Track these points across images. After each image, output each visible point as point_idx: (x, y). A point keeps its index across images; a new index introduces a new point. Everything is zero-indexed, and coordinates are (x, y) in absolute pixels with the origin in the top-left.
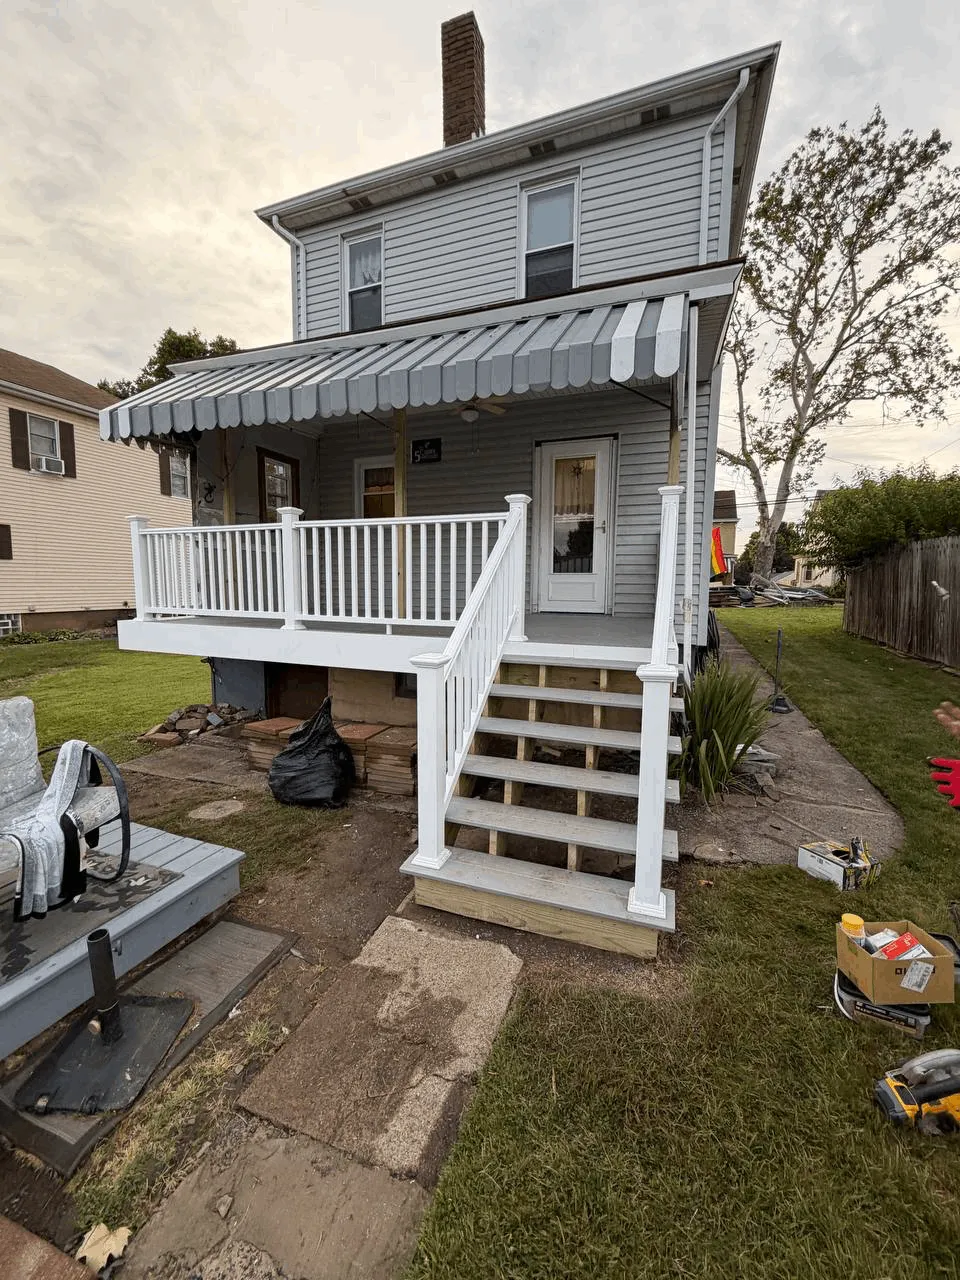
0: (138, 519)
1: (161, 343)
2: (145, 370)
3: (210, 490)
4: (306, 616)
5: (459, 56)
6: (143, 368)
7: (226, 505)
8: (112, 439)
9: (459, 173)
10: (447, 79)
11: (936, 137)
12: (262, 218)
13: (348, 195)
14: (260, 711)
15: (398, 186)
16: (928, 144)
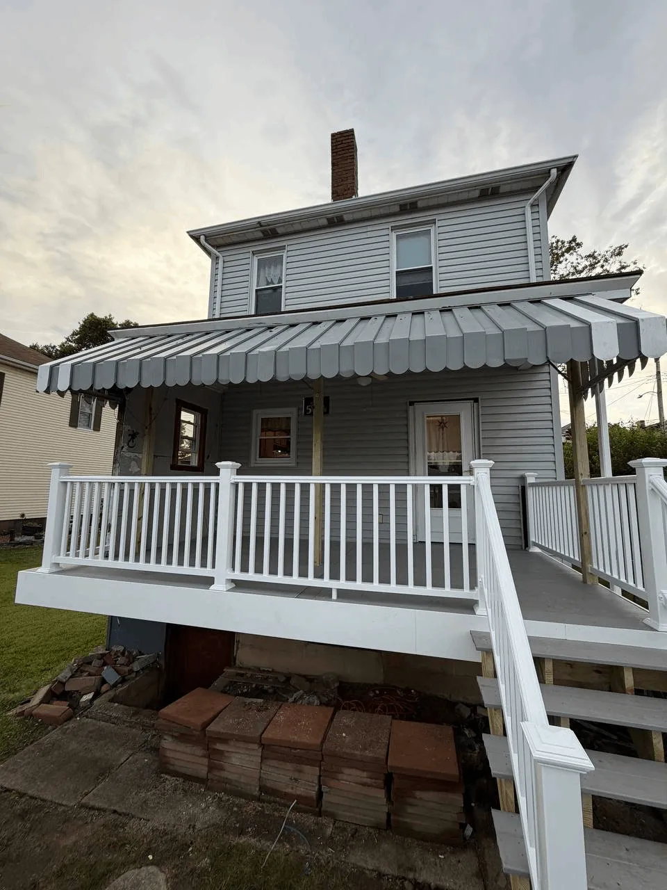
0: (61, 467)
1: (84, 322)
2: (68, 339)
3: (133, 436)
4: (238, 575)
5: (343, 152)
6: (67, 337)
7: (145, 449)
8: (48, 391)
9: (346, 218)
10: (333, 164)
11: (574, 239)
12: (192, 237)
13: (261, 226)
14: (158, 656)
15: (300, 223)
16: (570, 242)
